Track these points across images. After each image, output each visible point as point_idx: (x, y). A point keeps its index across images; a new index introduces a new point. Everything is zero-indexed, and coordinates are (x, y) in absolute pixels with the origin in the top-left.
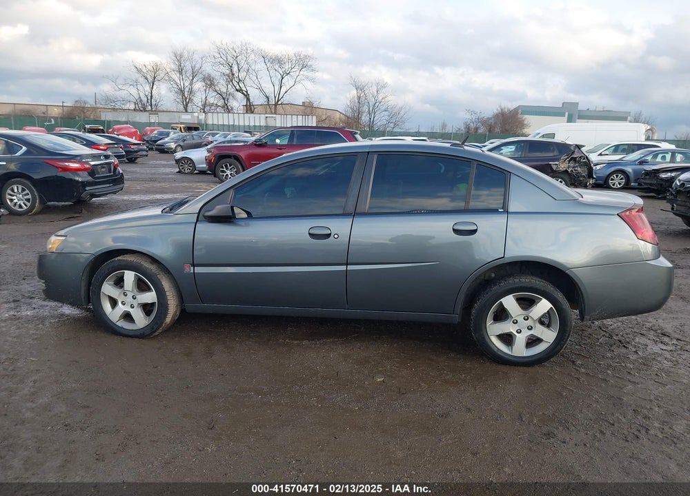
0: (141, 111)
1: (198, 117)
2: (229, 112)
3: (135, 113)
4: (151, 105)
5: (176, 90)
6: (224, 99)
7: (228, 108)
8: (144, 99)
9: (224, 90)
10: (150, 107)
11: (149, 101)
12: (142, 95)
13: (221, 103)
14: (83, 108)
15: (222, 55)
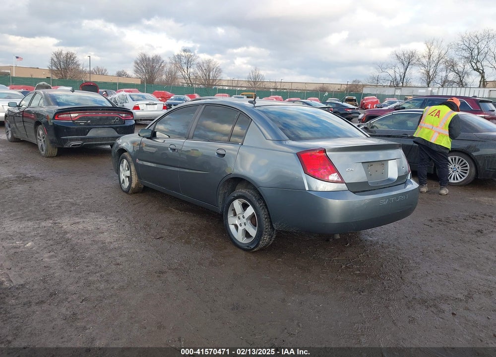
0: (395, 87)
1: (432, 91)
2: (463, 87)
3: (390, 88)
4: (403, 83)
5: (423, 71)
6: (460, 76)
7: (462, 84)
8: (399, 78)
9: (460, 69)
10: (401, 84)
11: (402, 80)
12: (398, 75)
13: (457, 80)
14: (357, 85)
15: (465, 43)
